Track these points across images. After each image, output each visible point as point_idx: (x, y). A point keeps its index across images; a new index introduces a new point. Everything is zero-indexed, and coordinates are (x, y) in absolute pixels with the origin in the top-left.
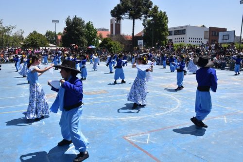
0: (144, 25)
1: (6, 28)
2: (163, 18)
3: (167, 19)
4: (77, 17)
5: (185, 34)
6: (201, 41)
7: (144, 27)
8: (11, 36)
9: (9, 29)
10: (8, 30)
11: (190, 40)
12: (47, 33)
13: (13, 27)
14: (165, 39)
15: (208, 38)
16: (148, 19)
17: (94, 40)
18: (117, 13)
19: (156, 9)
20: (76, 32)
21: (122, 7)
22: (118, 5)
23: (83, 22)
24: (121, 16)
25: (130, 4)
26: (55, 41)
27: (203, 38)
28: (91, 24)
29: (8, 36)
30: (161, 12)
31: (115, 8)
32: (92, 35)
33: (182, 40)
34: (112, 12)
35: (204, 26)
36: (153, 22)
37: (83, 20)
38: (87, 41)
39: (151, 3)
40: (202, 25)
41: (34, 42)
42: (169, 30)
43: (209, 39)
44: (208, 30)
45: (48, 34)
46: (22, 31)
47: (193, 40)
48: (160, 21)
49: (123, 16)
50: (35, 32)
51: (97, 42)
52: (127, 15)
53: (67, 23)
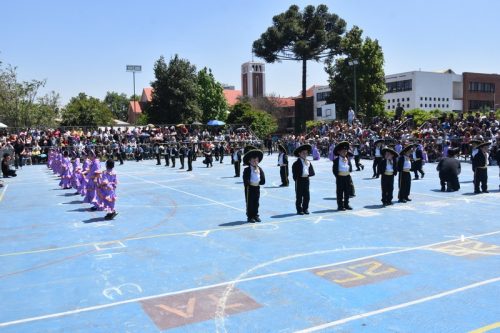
0: (329, 72)
1: (24, 87)
2: (375, 53)
3: (381, 55)
4: (180, 58)
5: (410, 89)
6: (445, 103)
7: (328, 75)
8: (35, 102)
9: (30, 87)
10: (27, 90)
11: (424, 102)
12: (107, 98)
13: (39, 84)
14: (379, 101)
15: (462, 96)
16: (337, 57)
17: (216, 108)
18: (268, 47)
19: (355, 35)
20: (178, 91)
21: (279, 34)
22: (270, 31)
23: (193, 69)
24: (275, 53)
25: (296, 27)
26: (125, 113)
27: (451, 97)
28: (208, 72)
29: (29, 105)
30: (368, 41)
31: (263, 36)
32: (211, 97)
33: (406, 103)
34: (256, 45)
35: (450, 71)
36: (356, 62)
37: (191, 65)
38: (201, 112)
39: (343, 24)
40: (447, 69)
41: (85, 116)
42: (388, 81)
43: (464, 99)
44: (460, 80)
45: (111, 98)
46: (55, 95)
47: (428, 102)
48: (366, 60)
49: (280, 54)
50: (82, 96)
51: (222, 113)
52: (289, 51)
53: (158, 71)
